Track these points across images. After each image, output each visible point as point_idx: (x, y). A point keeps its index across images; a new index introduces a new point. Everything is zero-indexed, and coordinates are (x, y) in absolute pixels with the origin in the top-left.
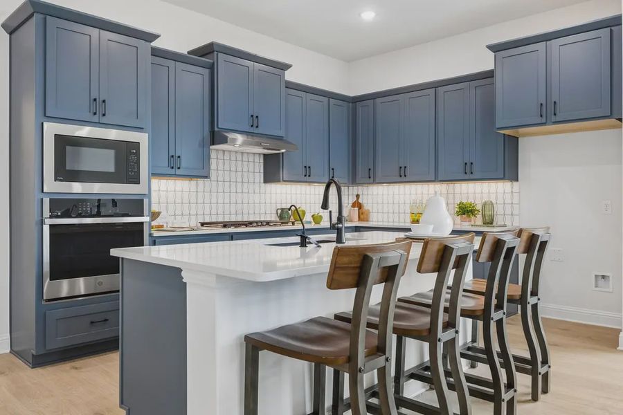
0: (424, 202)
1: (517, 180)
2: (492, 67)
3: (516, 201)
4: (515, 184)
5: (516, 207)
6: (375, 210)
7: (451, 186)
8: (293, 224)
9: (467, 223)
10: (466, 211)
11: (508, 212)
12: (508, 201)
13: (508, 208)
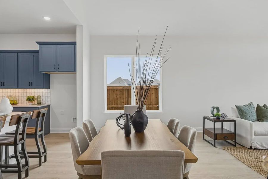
0: (14, 96)
1: (49, 88)
2: (38, 49)
3: (49, 95)
4: (49, 89)
5: (49, 97)
7: (25, 89)
9: (31, 104)
10: (30, 99)
11: (47, 99)
12: (46, 95)
13: (47, 98)
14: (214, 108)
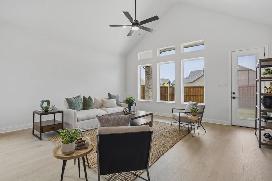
14: (43, 102)
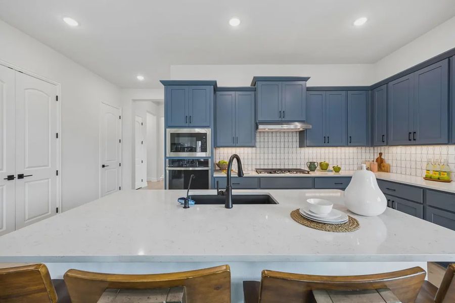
6: (394, 165)
8: (308, 173)
